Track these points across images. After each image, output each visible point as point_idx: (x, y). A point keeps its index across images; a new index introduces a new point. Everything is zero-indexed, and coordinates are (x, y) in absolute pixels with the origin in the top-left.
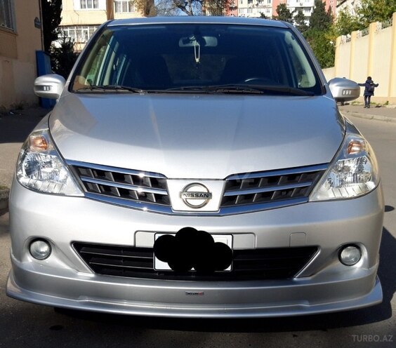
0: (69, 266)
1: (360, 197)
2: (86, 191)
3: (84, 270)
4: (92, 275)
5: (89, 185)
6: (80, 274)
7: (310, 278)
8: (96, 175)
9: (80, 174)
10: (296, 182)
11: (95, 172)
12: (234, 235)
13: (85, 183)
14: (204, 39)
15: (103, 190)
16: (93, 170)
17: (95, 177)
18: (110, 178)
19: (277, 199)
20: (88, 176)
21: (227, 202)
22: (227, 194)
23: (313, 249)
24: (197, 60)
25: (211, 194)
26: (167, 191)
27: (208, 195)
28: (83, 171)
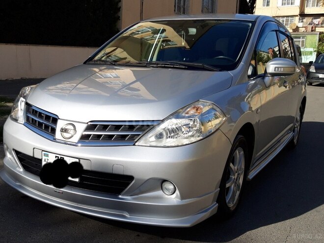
1: (178, 146)
2: (26, 121)
4: (22, 170)
7: (130, 197)
8: (34, 113)
9: (27, 111)
12: (80, 159)
14: (188, 30)
19: (115, 139)
21: (84, 138)
22: (85, 133)
23: (131, 178)
24: (183, 44)
26: (56, 126)
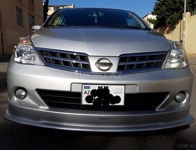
0: (36, 103)
2: (45, 62)
3: (43, 105)
4: (47, 108)
5: (47, 60)
6: (41, 107)
7: (164, 109)
8: (51, 55)
9: (42, 54)
10: (155, 59)
11: (50, 53)
12: (125, 86)
13: (45, 59)
14: (99, 14)
15: (55, 62)
16: (49, 52)
17: (50, 55)
18: (58, 56)
19: (146, 67)
20: (47, 55)
22: (120, 64)
23: (166, 94)
24: (96, 21)
25: (112, 64)
26: (89, 62)
27: (110, 65)
28: (44, 53)
